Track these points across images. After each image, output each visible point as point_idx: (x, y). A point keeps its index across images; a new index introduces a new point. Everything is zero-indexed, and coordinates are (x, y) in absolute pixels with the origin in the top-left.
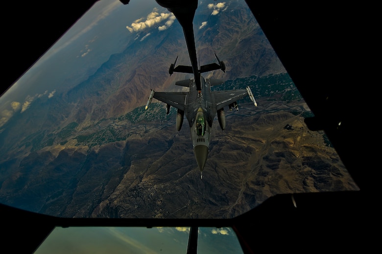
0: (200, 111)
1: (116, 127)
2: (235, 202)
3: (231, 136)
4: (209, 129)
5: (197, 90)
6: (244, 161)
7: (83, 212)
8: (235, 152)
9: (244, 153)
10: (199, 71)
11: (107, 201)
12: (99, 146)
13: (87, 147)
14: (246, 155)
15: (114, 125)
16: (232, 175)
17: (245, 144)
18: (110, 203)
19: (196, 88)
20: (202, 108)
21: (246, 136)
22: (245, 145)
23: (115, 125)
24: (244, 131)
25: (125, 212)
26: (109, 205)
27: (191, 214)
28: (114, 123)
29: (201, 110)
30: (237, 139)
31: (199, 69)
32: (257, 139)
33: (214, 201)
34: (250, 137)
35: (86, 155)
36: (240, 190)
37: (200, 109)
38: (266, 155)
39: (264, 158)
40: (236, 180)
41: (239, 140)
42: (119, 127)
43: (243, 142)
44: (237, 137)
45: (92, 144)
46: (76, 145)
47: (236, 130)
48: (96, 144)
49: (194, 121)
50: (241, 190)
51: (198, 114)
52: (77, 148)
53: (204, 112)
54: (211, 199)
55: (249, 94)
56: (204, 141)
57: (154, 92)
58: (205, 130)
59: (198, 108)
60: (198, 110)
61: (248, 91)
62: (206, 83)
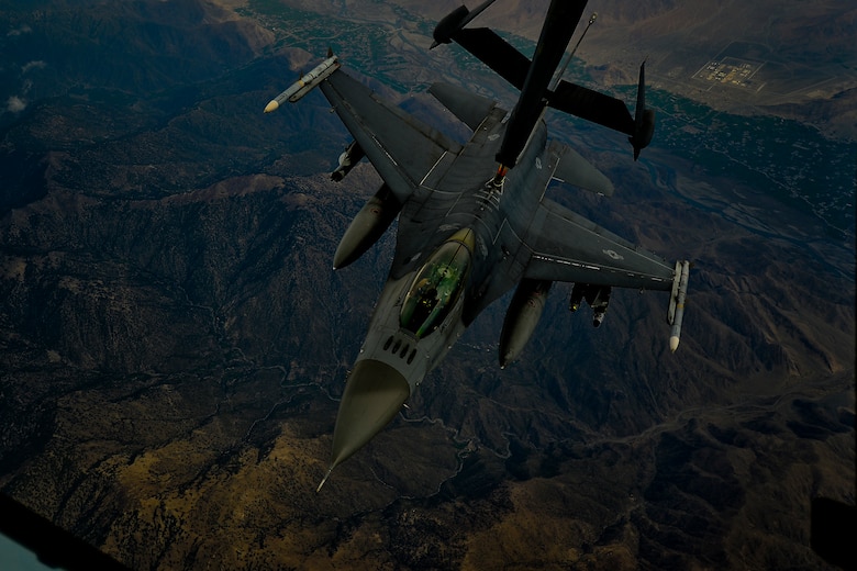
0: (462, 243)
1: (396, 42)
2: (621, 434)
3: (746, 288)
4: (454, 326)
5: (499, 158)
6: (731, 368)
7: (183, 173)
8: (724, 329)
9: (749, 350)
10: (549, 94)
11: (280, 182)
12: (311, 56)
13: (271, 35)
14: (752, 359)
15: (394, 30)
16: (669, 371)
17: (773, 335)
18: (286, 190)
19: (498, 150)
20: (475, 234)
21: (793, 319)
22: (767, 336)
23: (400, 34)
24: (797, 305)
25: (312, 238)
26: (279, 192)
27: (482, 370)
28: (398, 24)
29: (469, 241)
30: (758, 304)
31: (552, 86)
32: (821, 347)
33: (565, 391)
34: (805, 328)
35: (257, 55)
36: (659, 421)
37: (465, 235)
38: (813, 400)
39: (797, 403)
40: (669, 392)
41: (761, 312)
42: (407, 47)
43: (772, 326)
44: (762, 301)
45: (291, 40)
46: (237, 10)
47: (777, 284)
48: (304, 46)
49: (420, 263)
50: (664, 425)
51: (449, 246)
52: (237, 17)
53: (474, 254)
54: (561, 381)
55: (675, 292)
56: (409, 362)
57: (335, 67)
58: (438, 320)
59: (461, 228)
60: (454, 232)
61: (677, 279)
62: (546, 153)
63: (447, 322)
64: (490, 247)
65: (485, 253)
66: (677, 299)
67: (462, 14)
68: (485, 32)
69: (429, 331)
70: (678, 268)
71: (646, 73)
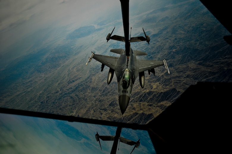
5: (126, 55)
10: (130, 41)
29: (128, 70)
31: (130, 39)
49: (121, 77)
51: (125, 72)
55: (165, 65)
56: (127, 93)
57: (94, 54)
58: (129, 84)
59: (126, 69)
60: (125, 70)
61: (164, 62)
62: (134, 53)
63: (131, 84)
64: (132, 70)
65: (131, 71)
66: (166, 66)
67: (110, 35)
68: (115, 36)
69: (128, 87)
70: (164, 61)
71: (144, 30)
